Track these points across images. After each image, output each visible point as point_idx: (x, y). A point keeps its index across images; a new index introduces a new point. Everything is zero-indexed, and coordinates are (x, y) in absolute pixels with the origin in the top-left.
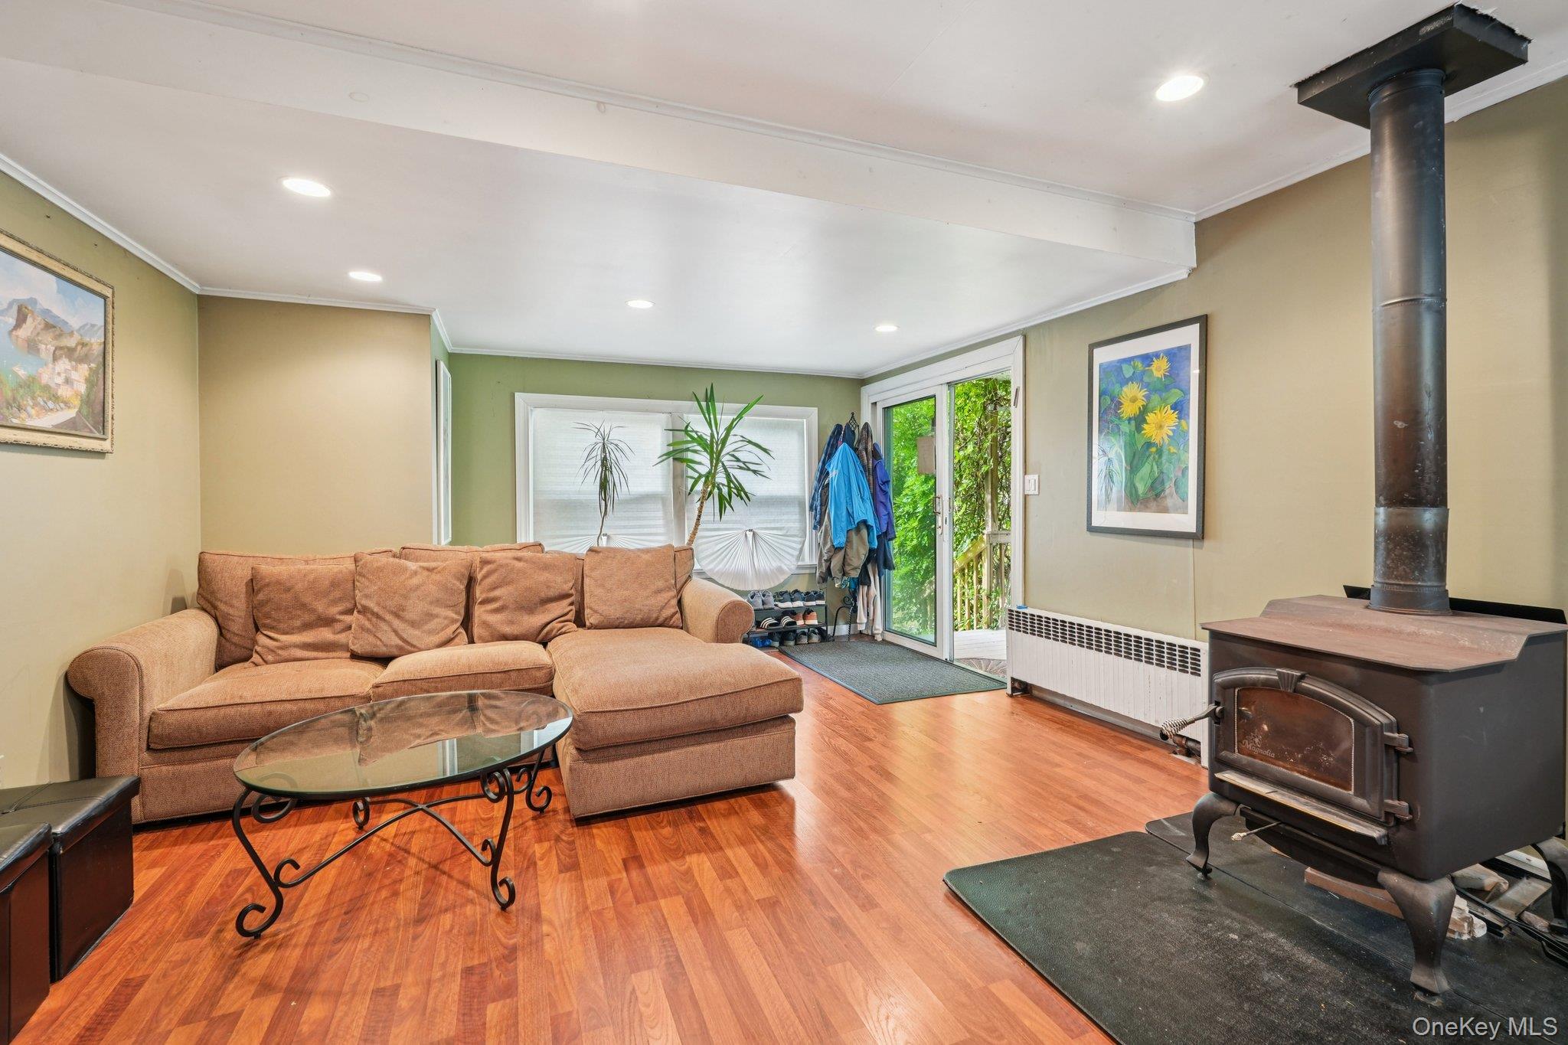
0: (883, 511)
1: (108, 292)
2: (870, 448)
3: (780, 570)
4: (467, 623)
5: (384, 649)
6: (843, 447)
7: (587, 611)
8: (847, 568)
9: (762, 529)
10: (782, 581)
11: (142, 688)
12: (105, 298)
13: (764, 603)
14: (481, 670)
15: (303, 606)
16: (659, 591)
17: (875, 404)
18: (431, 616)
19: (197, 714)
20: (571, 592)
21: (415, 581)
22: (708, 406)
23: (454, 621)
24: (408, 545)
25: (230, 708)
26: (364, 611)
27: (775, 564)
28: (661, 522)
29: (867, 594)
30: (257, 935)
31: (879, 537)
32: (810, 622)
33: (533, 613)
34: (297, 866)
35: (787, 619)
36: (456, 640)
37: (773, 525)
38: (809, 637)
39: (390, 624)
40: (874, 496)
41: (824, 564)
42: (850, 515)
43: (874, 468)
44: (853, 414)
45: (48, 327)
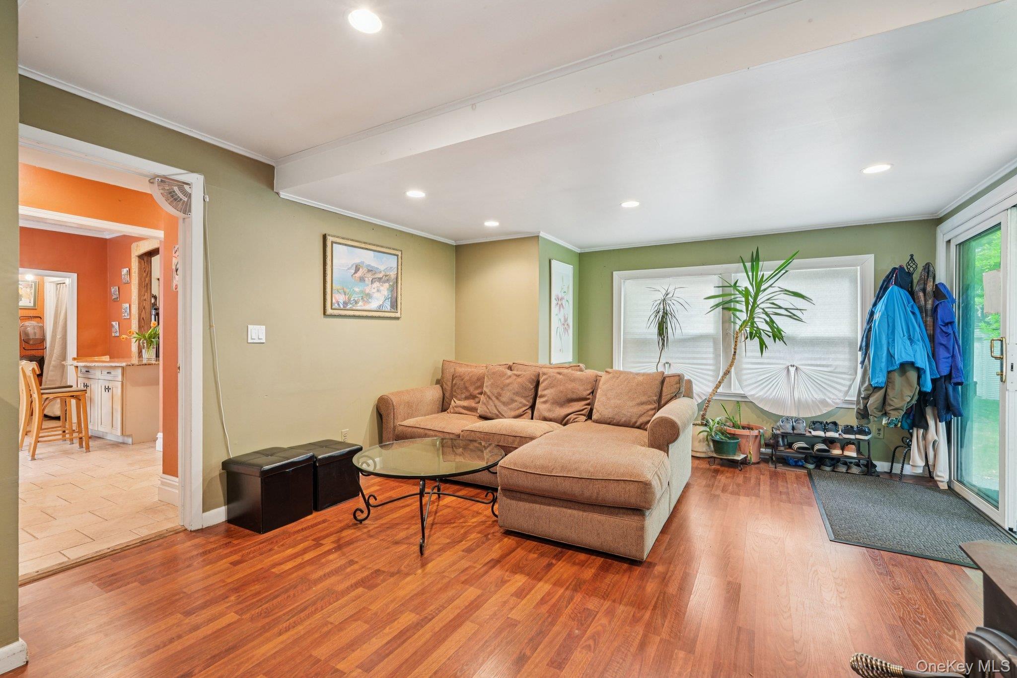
0: (942, 353)
1: (399, 253)
2: (930, 287)
3: (824, 402)
4: (533, 407)
5: (490, 415)
6: (893, 289)
7: (594, 410)
8: (888, 408)
9: (803, 365)
10: (824, 412)
11: (394, 414)
12: (397, 255)
13: (793, 428)
15: (466, 388)
16: (642, 404)
17: (949, 242)
18: (513, 401)
19: (407, 428)
20: (588, 397)
21: (508, 381)
22: (752, 266)
23: (525, 405)
24: (516, 362)
25: (415, 429)
26: (485, 393)
27: (818, 396)
29: (924, 437)
30: (361, 521)
31: (934, 381)
32: (847, 453)
33: (562, 407)
35: (823, 446)
36: (524, 416)
37: (818, 363)
38: (849, 468)
39: (493, 401)
40: (932, 338)
41: (861, 401)
42: (891, 356)
43: (935, 309)
44: (912, 256)
45: (369, 271)
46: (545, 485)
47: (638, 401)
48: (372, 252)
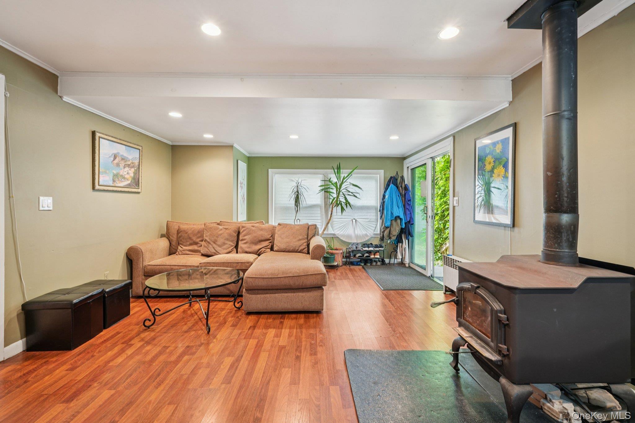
0: (408, 212)
1: (140, 148)
2: (403, 186)
3: (366, 235)
4: (237, 247)
5: (210, 253)
6: (392, 185)
7: (275, 246)
8: (391, 236)
9: (358, 218)
10: (367, 239)
11: (143, 258)
12: (139, 150)
13: (356, 248)
14: (230, 261)
15: (190, 238)
16: (300, 240)
17: (408, 167)
18: (224, 244)
19: (155, 267)
20: (270, 238)
21: (221, 232)
22: (338, 171)
23: (232, 246)
24: (222, 221)
25: (162, 266)
26: (206, 241)
27: (364, 233)
28: (319, 215)
29: (402, 247)
30: (149, 327)
31: (405, 223)
32: (376, 256)
33: (256, 245)
34: (160, 310)
35: (367, 255)
36: (232, 252)
37: (364, 217)
38: (376, 263)
39: (212, 245)
40: (404, 206)
41: (382, 233)
42: (392, 214)
43: (405, 194)
44: (397, 172)
45: (122, 159)
46: (274, 283)
47: (298, 239)
48: (124, 146)
